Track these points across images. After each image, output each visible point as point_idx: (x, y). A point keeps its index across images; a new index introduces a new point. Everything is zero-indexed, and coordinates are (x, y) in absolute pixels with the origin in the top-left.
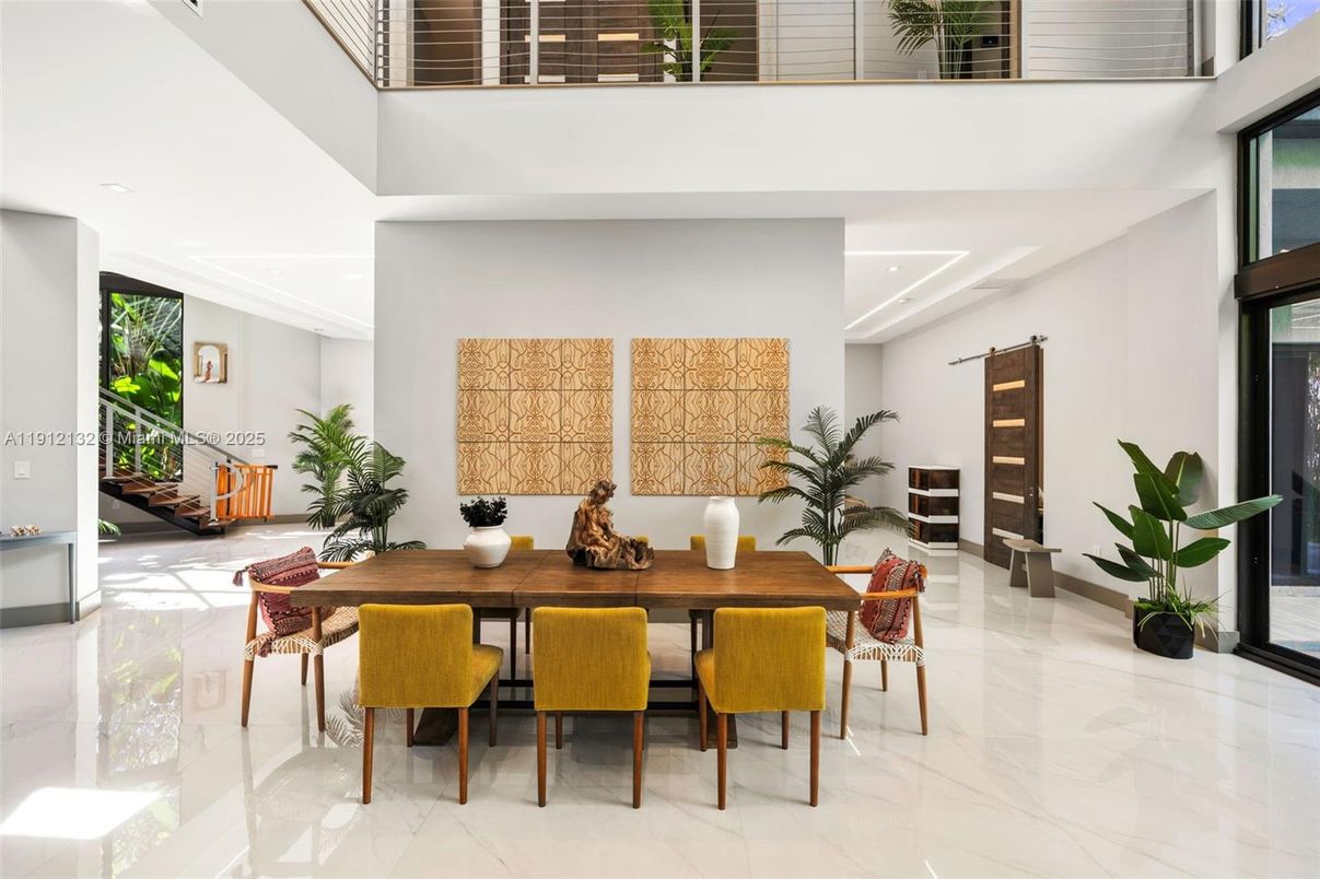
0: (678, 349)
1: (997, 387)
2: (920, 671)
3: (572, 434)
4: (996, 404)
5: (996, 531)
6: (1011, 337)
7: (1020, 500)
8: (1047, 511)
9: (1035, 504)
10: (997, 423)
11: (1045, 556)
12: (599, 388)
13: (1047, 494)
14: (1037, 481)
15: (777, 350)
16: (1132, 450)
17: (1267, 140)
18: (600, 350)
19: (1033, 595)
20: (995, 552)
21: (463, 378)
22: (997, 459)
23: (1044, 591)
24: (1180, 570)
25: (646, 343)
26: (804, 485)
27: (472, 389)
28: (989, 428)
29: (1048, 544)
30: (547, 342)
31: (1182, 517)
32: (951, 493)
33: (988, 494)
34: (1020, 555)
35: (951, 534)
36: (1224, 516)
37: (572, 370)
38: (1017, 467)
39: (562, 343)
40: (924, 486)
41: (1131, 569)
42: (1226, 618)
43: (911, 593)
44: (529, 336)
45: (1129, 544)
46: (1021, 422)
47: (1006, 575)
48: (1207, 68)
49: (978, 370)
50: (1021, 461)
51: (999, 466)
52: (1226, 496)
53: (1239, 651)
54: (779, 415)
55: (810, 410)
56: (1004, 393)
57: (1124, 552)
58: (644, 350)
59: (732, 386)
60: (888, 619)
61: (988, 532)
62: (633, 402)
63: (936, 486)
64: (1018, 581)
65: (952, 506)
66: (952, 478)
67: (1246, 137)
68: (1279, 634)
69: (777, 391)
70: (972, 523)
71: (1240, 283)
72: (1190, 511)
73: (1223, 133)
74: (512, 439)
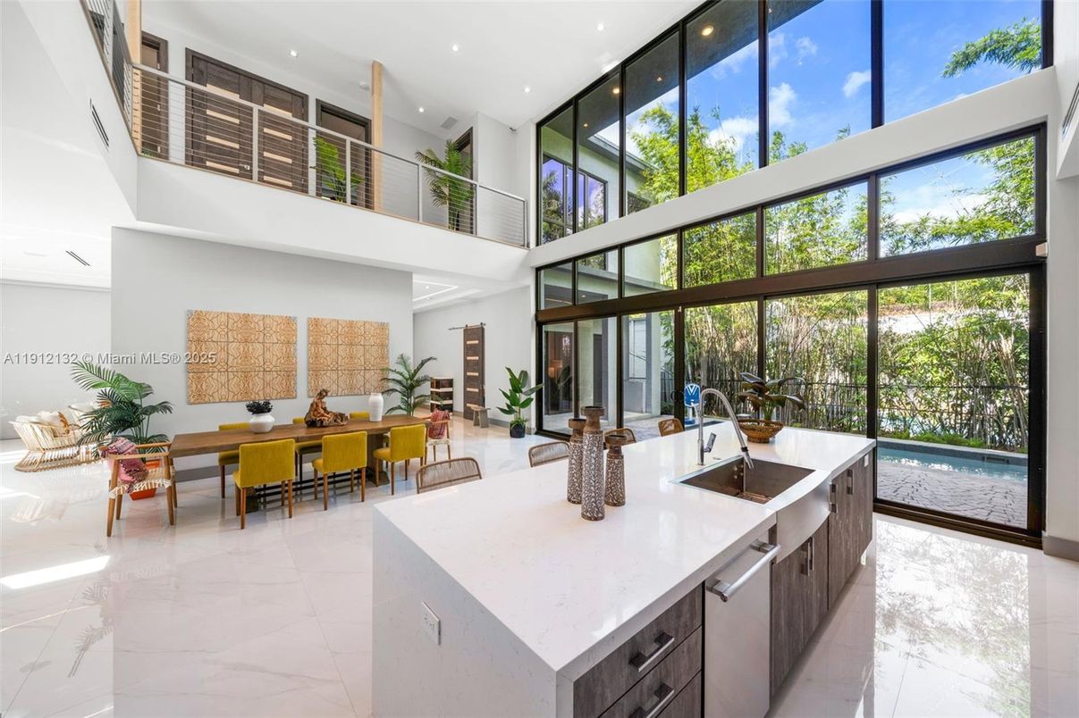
0: (335, 324)
1: (468, 343)
2: (449, 446)
3: (271, 366)
4: (469, 350)
5: (468, 405)
6: (474, 322)
7: (477, 390)
8: (486, 395)
9: (482, 392)
10: (469, 358)
11: (485, 412)
12: (289, 342)
13: (487, 387)
14: (483, 383)
15: (383, 327)
16: (509, 370)
17: (542, 272)
18: (290, 322)
19: (482, 427)
20: (468, 414)
21: (191, 334)
22: (468, 374)
23: (485, 426)
24: (522, 410)
25: (316, 320)
26: (398, 387)
27: (199, 340)
28: (465, 360)
29: (486, 407)
30: (254, 316)
31: (521, 392)
32: (450, 390)
33: (465, 389)
34: (477, 412)
35: (450, 408)
36: (532, 391)
37: (271, 332)
38: (476, 377)
39: (264, 317)
40: (438, 387)
41: (509, 411)
42: (533, 424)
43: (446, 421)
44: (242, 311)
45: (509, 402)
46: (477, 358)
47: (472, 422)
48: (528, 246)
49: (461, 334)
50: (477, 374)
51: (469, 376)
52: (533, 384)
53: (536, 433)
54: (384, 357)
55: (398, 355)
56: (471, 345)
57: (508, 406)
58: (315, 324)
59: (362, 343)
60: (438, 432)
61: (465, 405)
62: (309, 350)
63: (443, 387)
64: (477, 424)
65: (450, 396)
66: (450, 383)
67: (538, 270)
68: (546, 427)
69: (383, 346)
70: (459, 403)
71: (536, 316)
72: (524, 390)
73: (532, 267)
74: (229, 370)
